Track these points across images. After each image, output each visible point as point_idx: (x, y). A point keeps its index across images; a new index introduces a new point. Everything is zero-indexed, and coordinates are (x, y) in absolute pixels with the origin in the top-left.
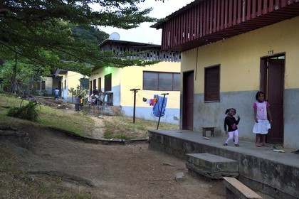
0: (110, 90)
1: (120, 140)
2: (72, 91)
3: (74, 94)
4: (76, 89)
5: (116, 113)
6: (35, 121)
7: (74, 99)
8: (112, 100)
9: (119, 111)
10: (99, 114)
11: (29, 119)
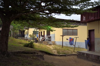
0: (50, 35)
1: (64, 55)
2: (30, 35)
3: (31, 36)
4: (31, 35)
5: (54, 44)
6: (34, 48)
7: (31, 38)
8: (51, 39)
9: (55, 43)
10: (48, 44)
11: (32, 48)
